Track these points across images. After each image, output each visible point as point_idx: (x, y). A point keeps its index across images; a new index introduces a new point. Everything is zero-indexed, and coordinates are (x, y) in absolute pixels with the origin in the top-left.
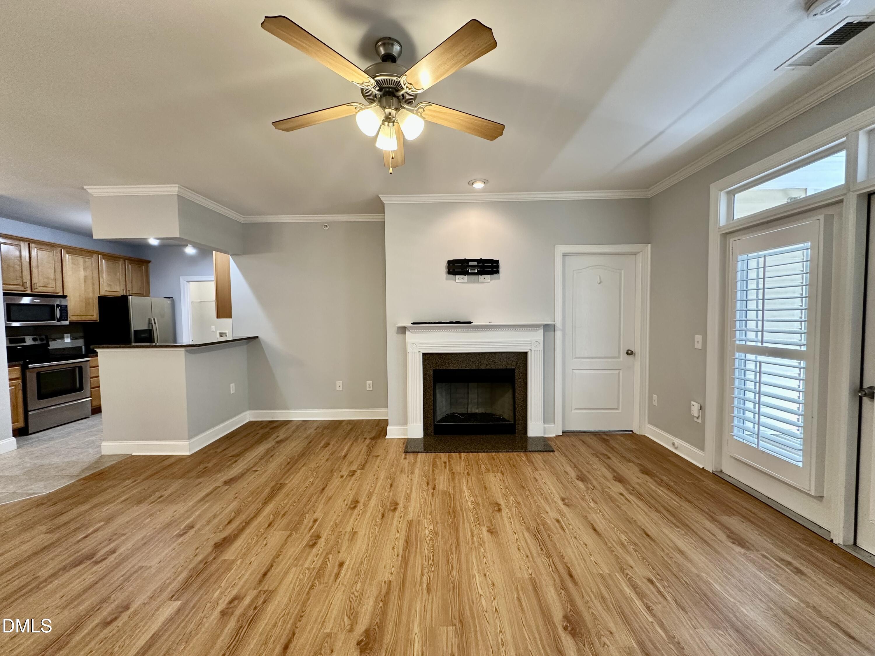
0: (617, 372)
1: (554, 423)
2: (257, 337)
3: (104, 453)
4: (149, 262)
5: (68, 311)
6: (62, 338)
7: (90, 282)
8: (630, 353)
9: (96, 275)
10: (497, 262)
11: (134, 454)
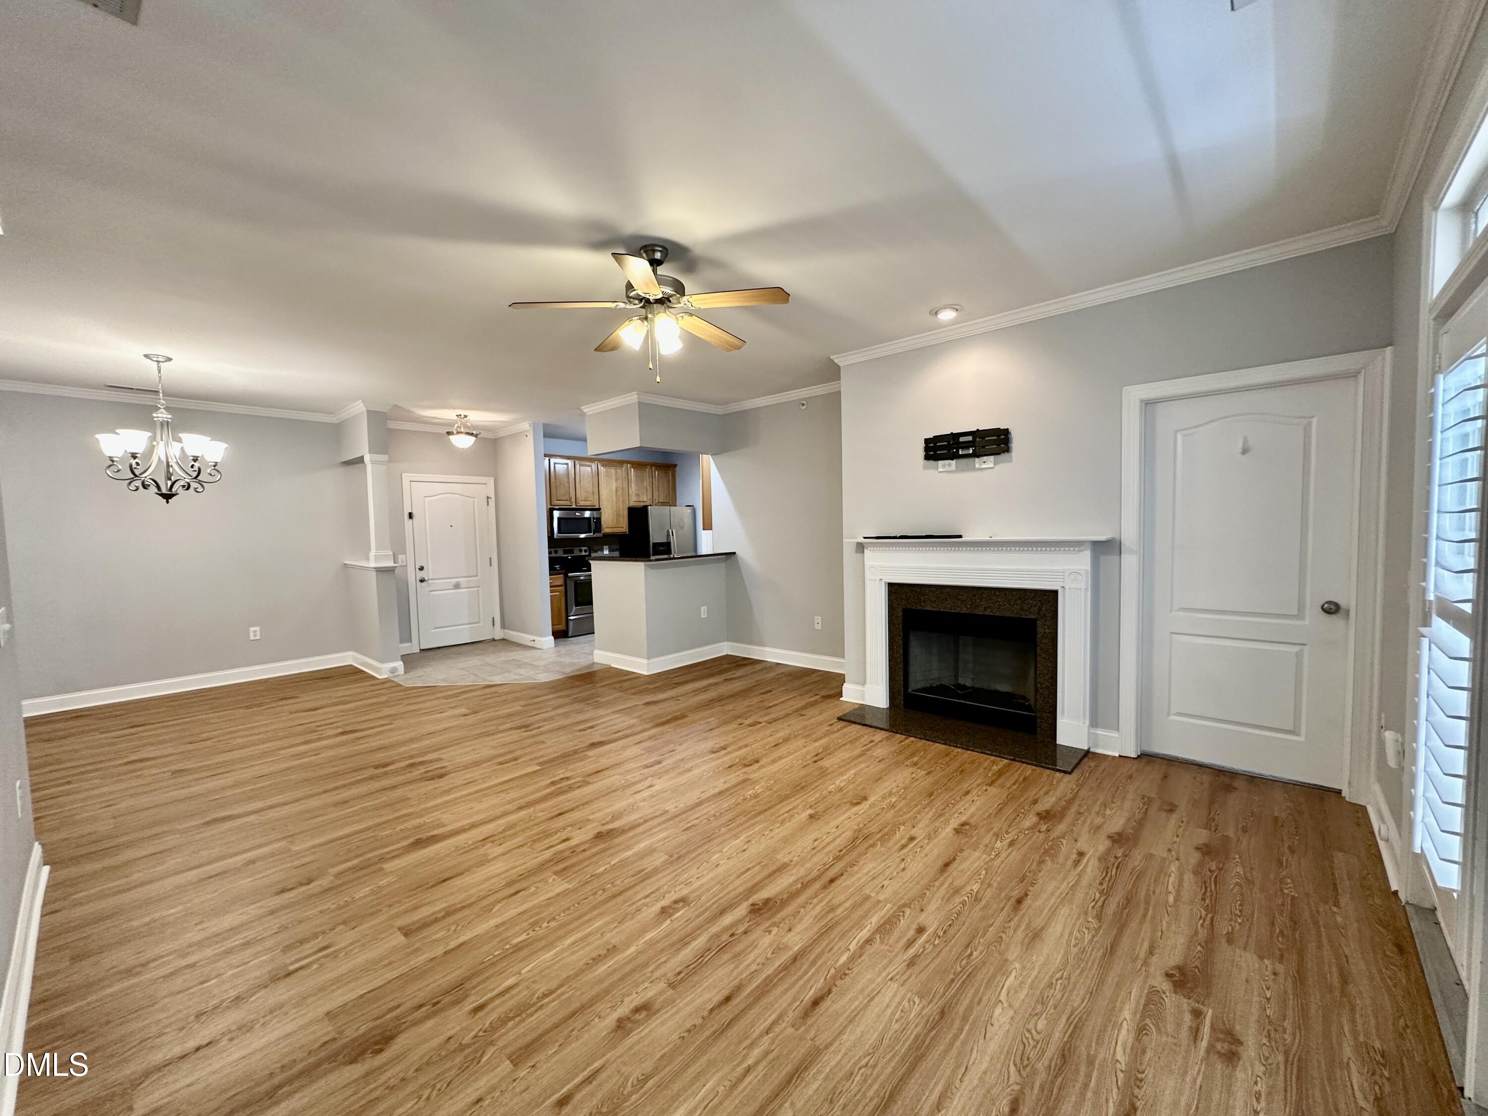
0: (1296, 649)
1: (1118, 730)
2: (734, 553)
3: (596, 660)
4: (675, 466)
5: (602, 523)
6: (602, 550)
7: (620, 493)
8: (1332, 609)
9: (625, 485)
10: (1006, 432)
11: (613, 666)
